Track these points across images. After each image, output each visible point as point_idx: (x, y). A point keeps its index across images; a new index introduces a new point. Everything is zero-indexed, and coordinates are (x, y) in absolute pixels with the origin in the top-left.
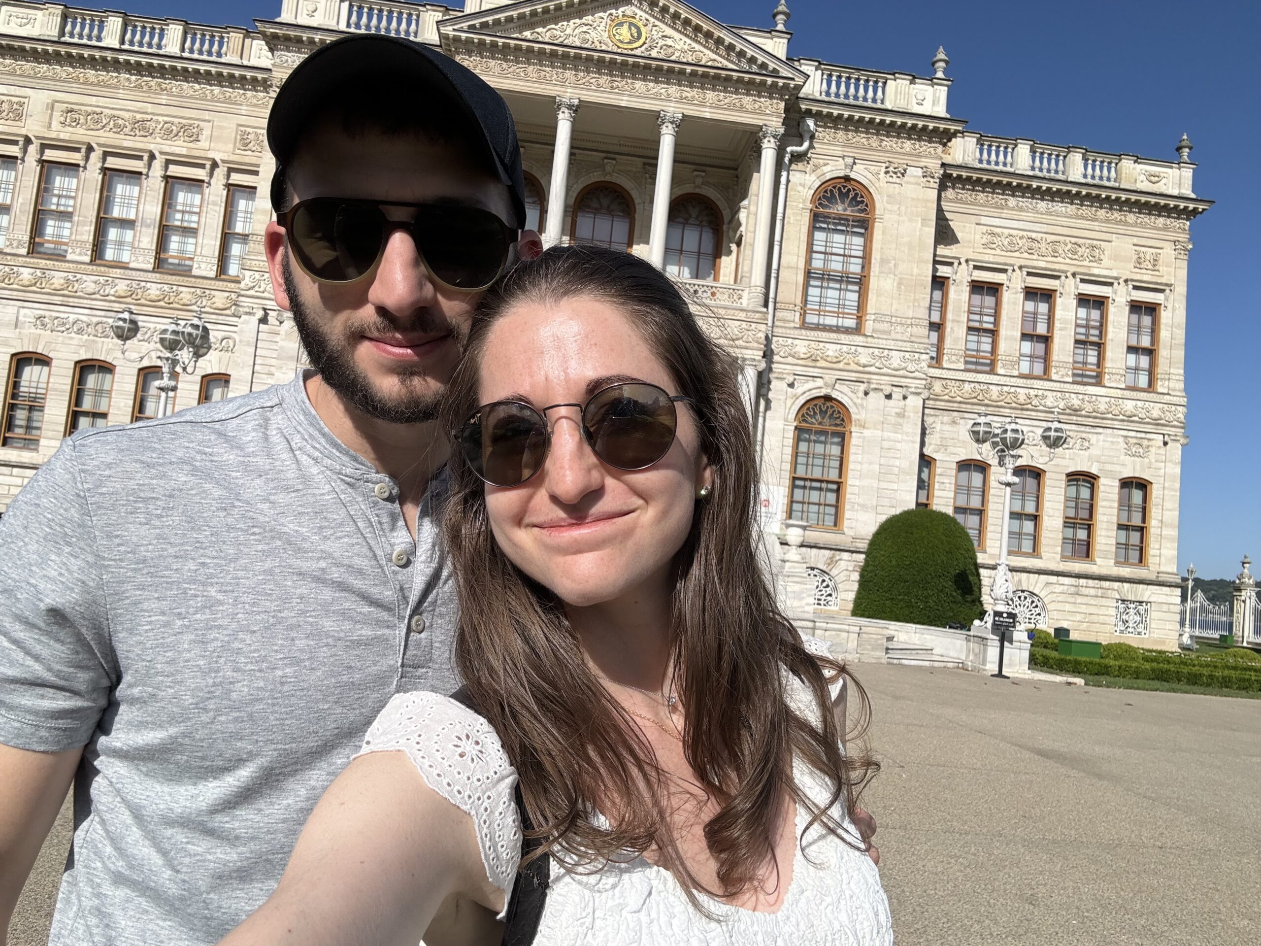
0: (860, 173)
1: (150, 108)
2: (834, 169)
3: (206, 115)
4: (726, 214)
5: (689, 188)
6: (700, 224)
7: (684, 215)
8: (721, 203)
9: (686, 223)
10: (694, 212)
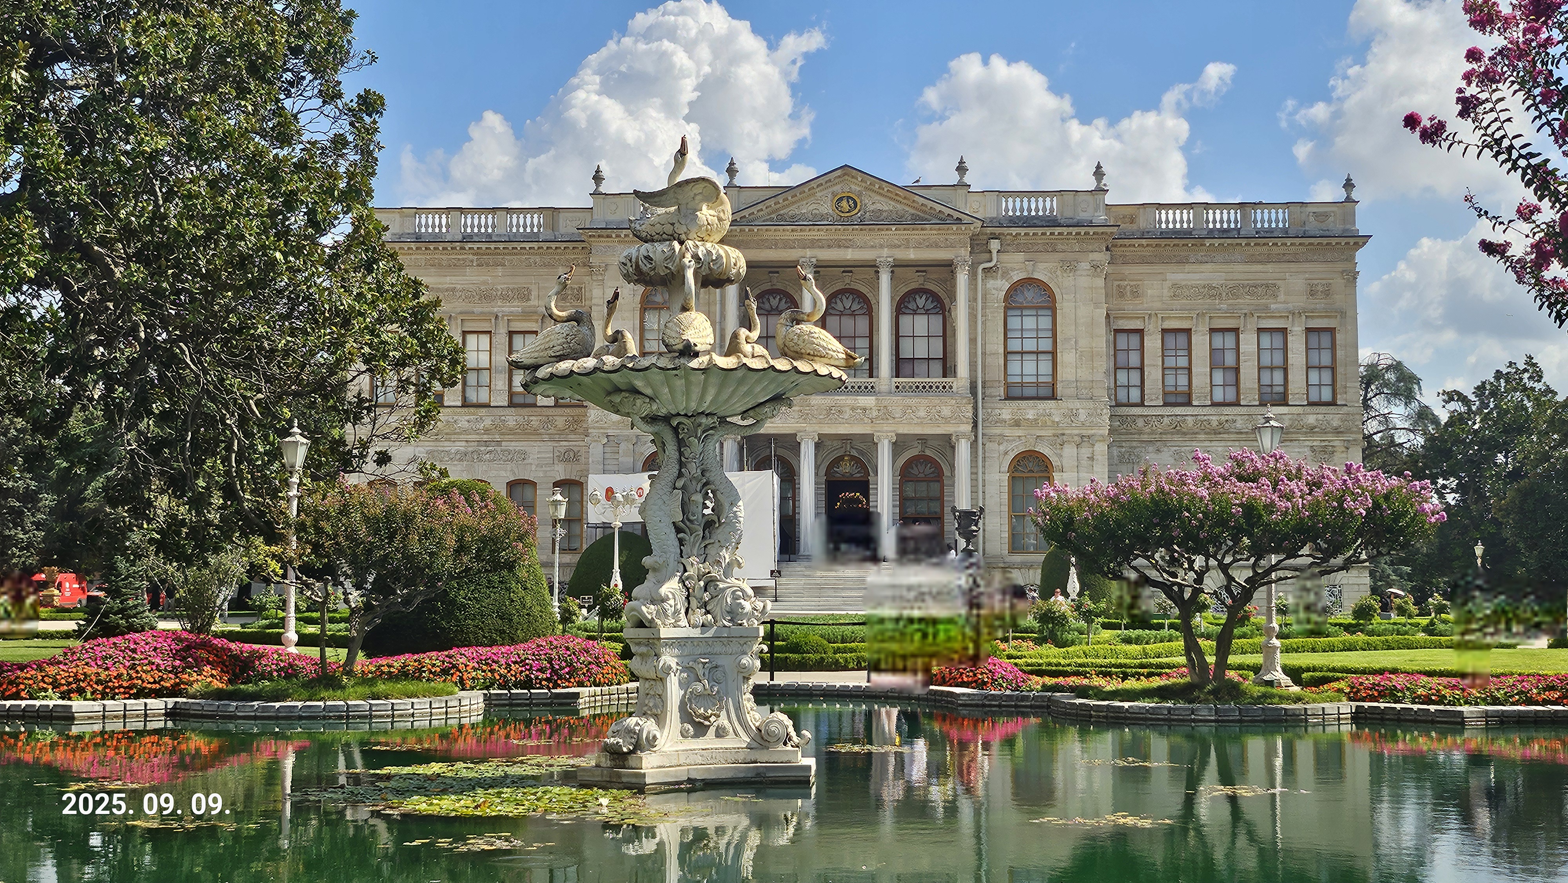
0: (1039, 273)
1: (490, 280)
2: (1019, 273)
3: (533, 279)
4: (946, 301)
5: (914, 286)
6: (927, 312)
7: (912, 305)
8: (942, 294)
9: (915, 313)
10: (921, 302)
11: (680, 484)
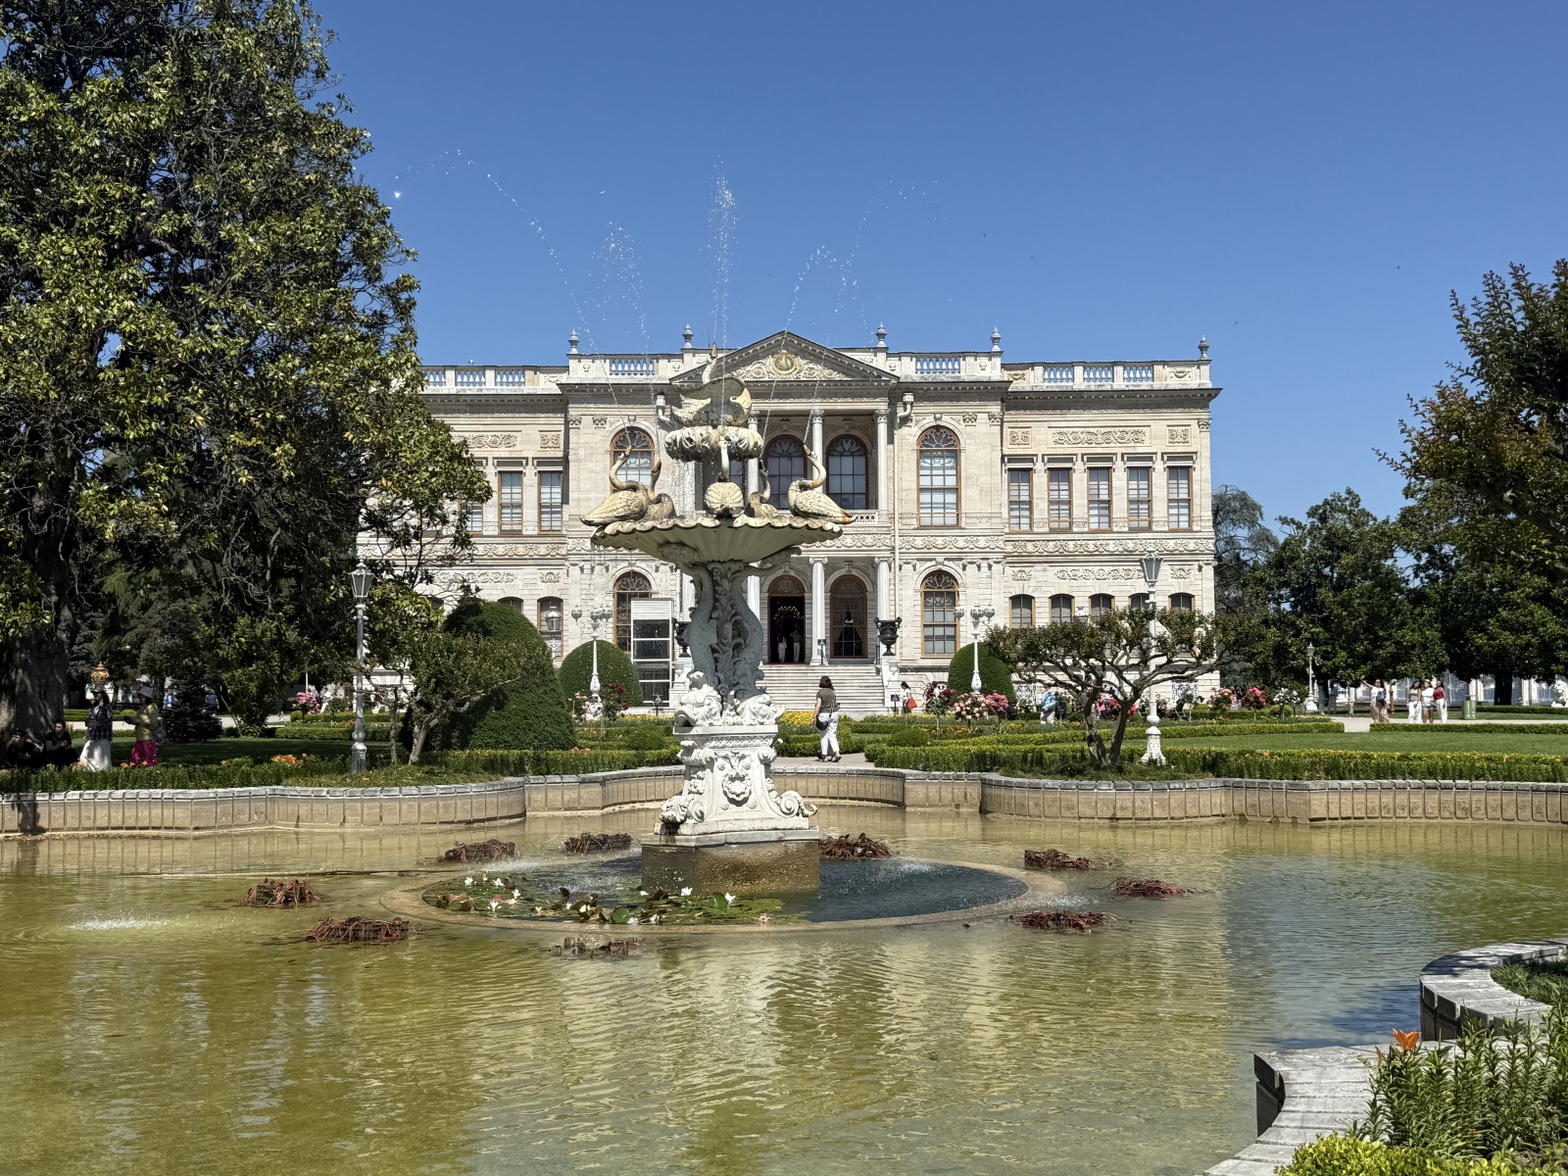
0: (946, 421)
1: (481, 428)
2: (929, 421)
3: (518, 428)
4: (869, 446)
5: (841, 432)
6: (852, 454)
7: (840, 449)
8: (865, 439)
9: (842, 455)
10: (847, 446)
11: (714, 615)
